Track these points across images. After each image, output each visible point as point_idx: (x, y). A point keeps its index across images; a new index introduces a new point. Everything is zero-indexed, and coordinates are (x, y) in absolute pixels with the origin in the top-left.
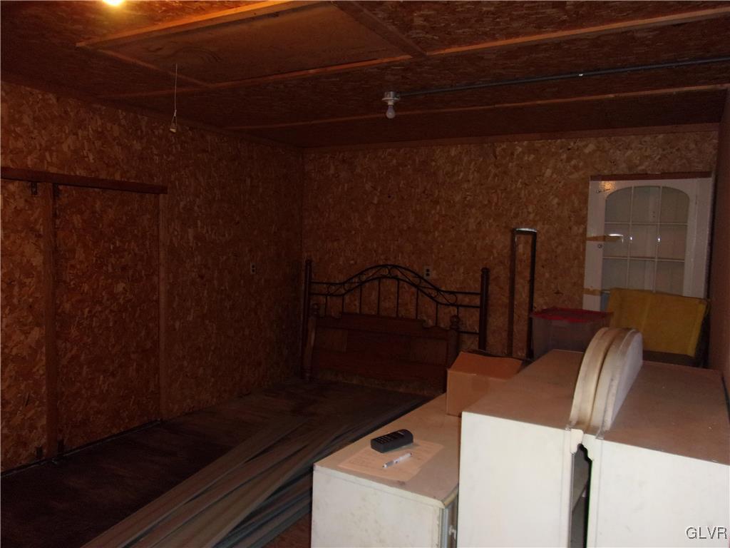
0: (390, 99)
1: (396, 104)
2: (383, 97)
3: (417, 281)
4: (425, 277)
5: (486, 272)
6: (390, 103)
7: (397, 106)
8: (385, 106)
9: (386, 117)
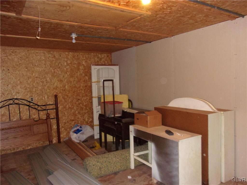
0: (74, 36)
1: (76, 38)
2: (71, 35)
3: (28, 104)
4: (32, 102)
5: (56, 96)
6: (74, 37)
7: (76, 39)
8: (72, 39)
9: (72, 42)
